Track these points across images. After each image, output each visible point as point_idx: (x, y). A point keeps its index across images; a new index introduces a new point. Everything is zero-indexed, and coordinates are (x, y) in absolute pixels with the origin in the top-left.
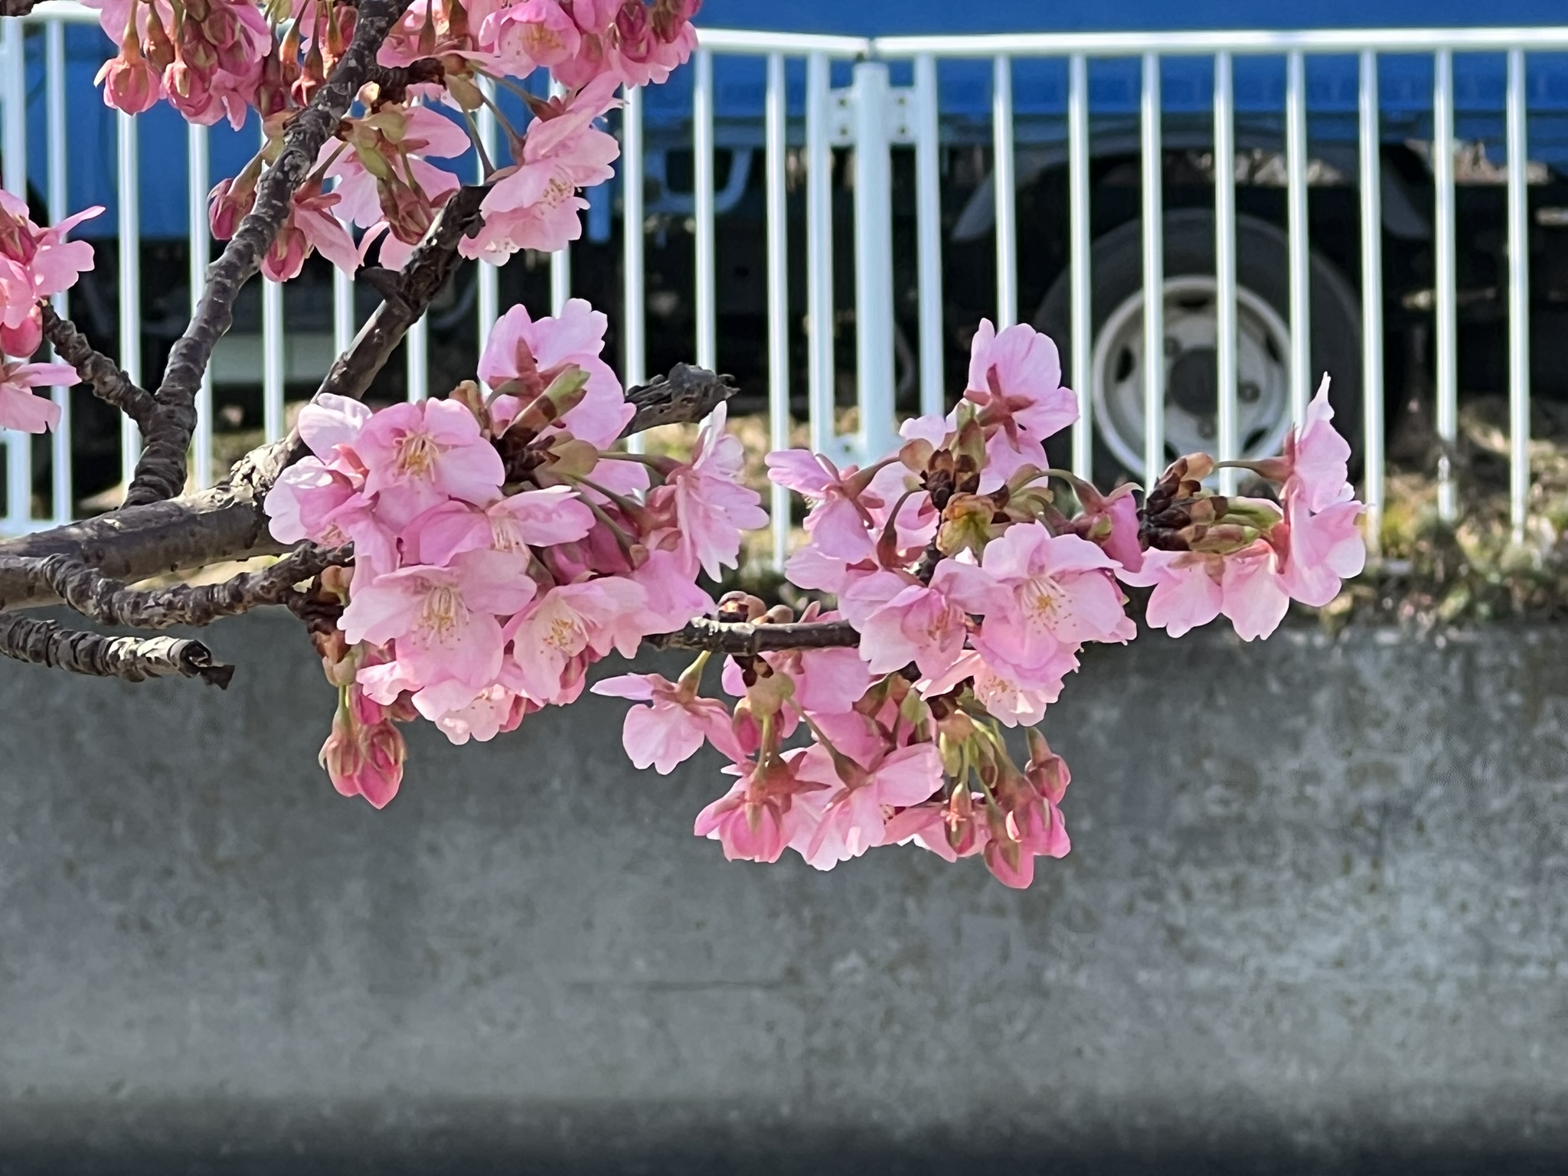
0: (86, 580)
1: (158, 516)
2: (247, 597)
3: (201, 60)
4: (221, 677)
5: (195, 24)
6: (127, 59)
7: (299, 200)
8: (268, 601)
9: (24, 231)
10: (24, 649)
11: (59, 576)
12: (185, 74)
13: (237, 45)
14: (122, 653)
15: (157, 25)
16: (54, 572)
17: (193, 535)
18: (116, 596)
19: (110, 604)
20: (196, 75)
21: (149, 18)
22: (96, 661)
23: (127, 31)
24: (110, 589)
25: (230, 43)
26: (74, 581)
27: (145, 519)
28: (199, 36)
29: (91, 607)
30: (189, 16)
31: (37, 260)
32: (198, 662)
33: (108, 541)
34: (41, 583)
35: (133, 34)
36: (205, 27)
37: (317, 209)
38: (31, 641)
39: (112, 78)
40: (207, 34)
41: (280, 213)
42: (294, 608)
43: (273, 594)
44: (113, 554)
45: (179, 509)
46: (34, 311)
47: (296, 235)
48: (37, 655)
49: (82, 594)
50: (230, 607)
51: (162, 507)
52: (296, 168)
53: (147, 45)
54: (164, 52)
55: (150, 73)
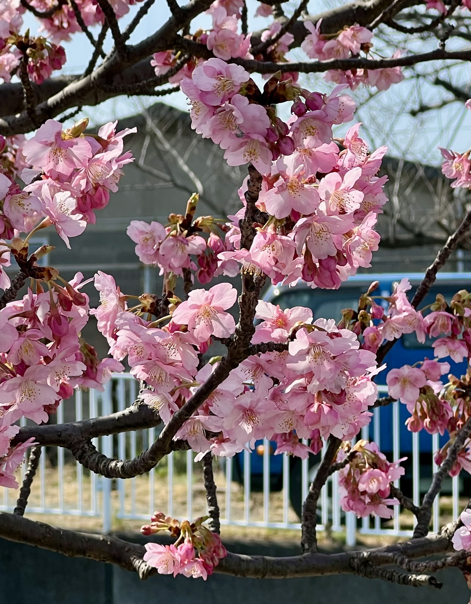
0: (403, 559)
1: (421, 542)
2: (447, 565)
3: (434, 418)
4: (440, 586)
5: (432, 409)
6: (414, 418)
7: (459, 455)
8: (453, 566)
9: (386, 464)
10: (385, 577)
11: (395, 558)
12: (430, 422)
13: (444, 415)
14: (412, 579)
15: (422, 409)
16: (394, 557)
17: (431, 546)
18: (411, 564)
19: (409, 566)
20: (432, 422)
21: (420, 407)
22: (405, 581)
23: (414, 410)
24: (409, 562)
25: (442, 414)
26: (399, 559)
27: (418, 542)
28: (434, 412)
29: (404, 566)
30: (431, 407)
31: (389, 472)
32: (433, 582)
33: (408, 548)
34: (391, 560)
35: (416, 411)
36: (435, 409)
37: (464, 457)
38: (387, 575)
39: (410, 423)
40: (436, 411)
41: (454, 459)
42: (459, 568)
43: (454, 564)
44: (410, 552)
45: (427, 539)
46: (388, 486)
47: (458, 464)
48: (389, 579)
49: (402, 563)
50: (442, 567)
51: (422, 539)
52: (458, 446)
53: (419, 414)
54: (424, 416)
55: (420, 421)
